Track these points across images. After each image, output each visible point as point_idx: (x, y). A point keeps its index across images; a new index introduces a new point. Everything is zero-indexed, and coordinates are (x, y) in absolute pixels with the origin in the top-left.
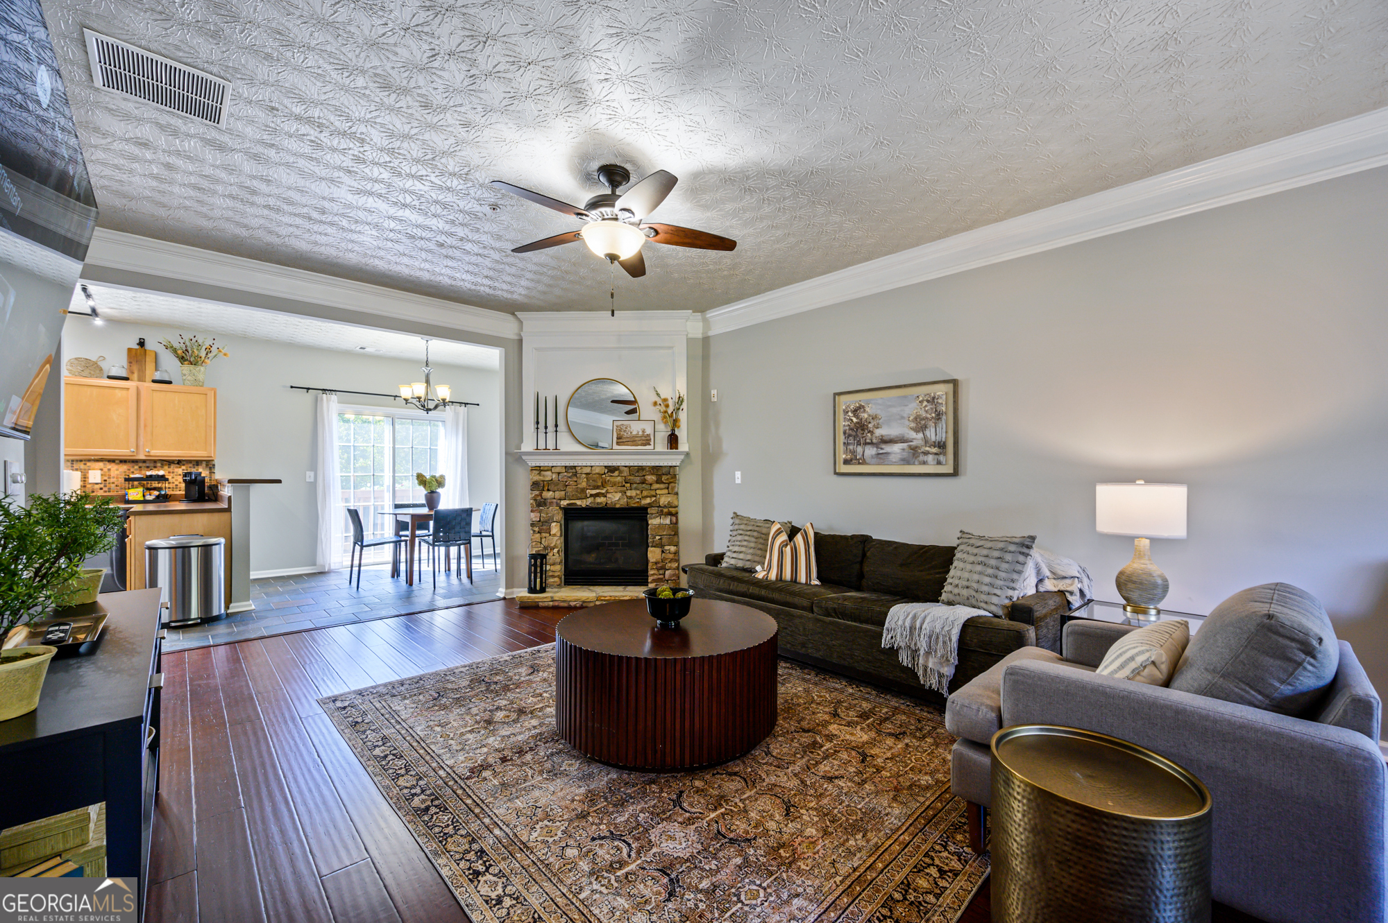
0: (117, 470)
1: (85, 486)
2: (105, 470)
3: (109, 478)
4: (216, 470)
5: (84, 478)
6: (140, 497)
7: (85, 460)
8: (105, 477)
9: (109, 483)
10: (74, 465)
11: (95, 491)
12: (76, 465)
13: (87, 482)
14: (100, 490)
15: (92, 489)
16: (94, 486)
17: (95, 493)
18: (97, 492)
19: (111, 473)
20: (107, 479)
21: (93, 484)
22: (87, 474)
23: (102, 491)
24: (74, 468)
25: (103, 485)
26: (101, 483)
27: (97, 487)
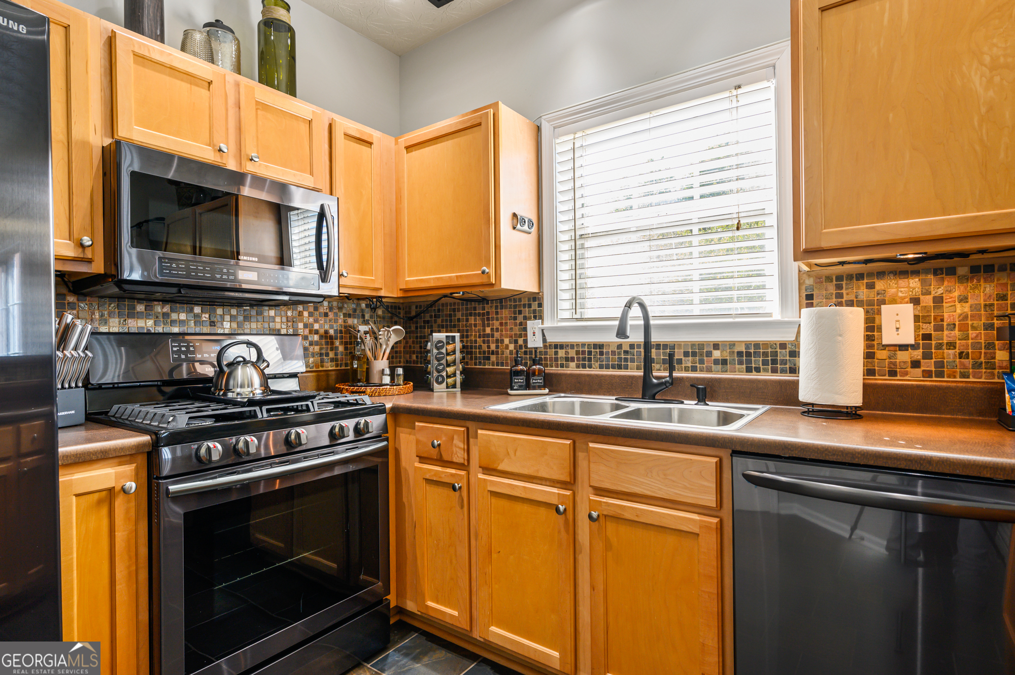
0: (963, 300)
1: (871, 355)
2: (927, 301)
3: (939, 328)
5: (872, 328)
7: (870, 275)
8: (925, 326)
9: (939, 346)
10: (844, 291)
11: (898, 370)
12: (850, 290)
13: (875, 343)
14: (912, 367)
15: (890, 363)
16: (895, 354)
17: (898, 377)
18: (906, 374)
19: (945, 314)
20: (932, 332)
21: (892, 348)
22: (876, 316)
23: (918, 372)
24: (843, 300)
25: (921, 350)
26: (914, 347)
27: (903, 357)
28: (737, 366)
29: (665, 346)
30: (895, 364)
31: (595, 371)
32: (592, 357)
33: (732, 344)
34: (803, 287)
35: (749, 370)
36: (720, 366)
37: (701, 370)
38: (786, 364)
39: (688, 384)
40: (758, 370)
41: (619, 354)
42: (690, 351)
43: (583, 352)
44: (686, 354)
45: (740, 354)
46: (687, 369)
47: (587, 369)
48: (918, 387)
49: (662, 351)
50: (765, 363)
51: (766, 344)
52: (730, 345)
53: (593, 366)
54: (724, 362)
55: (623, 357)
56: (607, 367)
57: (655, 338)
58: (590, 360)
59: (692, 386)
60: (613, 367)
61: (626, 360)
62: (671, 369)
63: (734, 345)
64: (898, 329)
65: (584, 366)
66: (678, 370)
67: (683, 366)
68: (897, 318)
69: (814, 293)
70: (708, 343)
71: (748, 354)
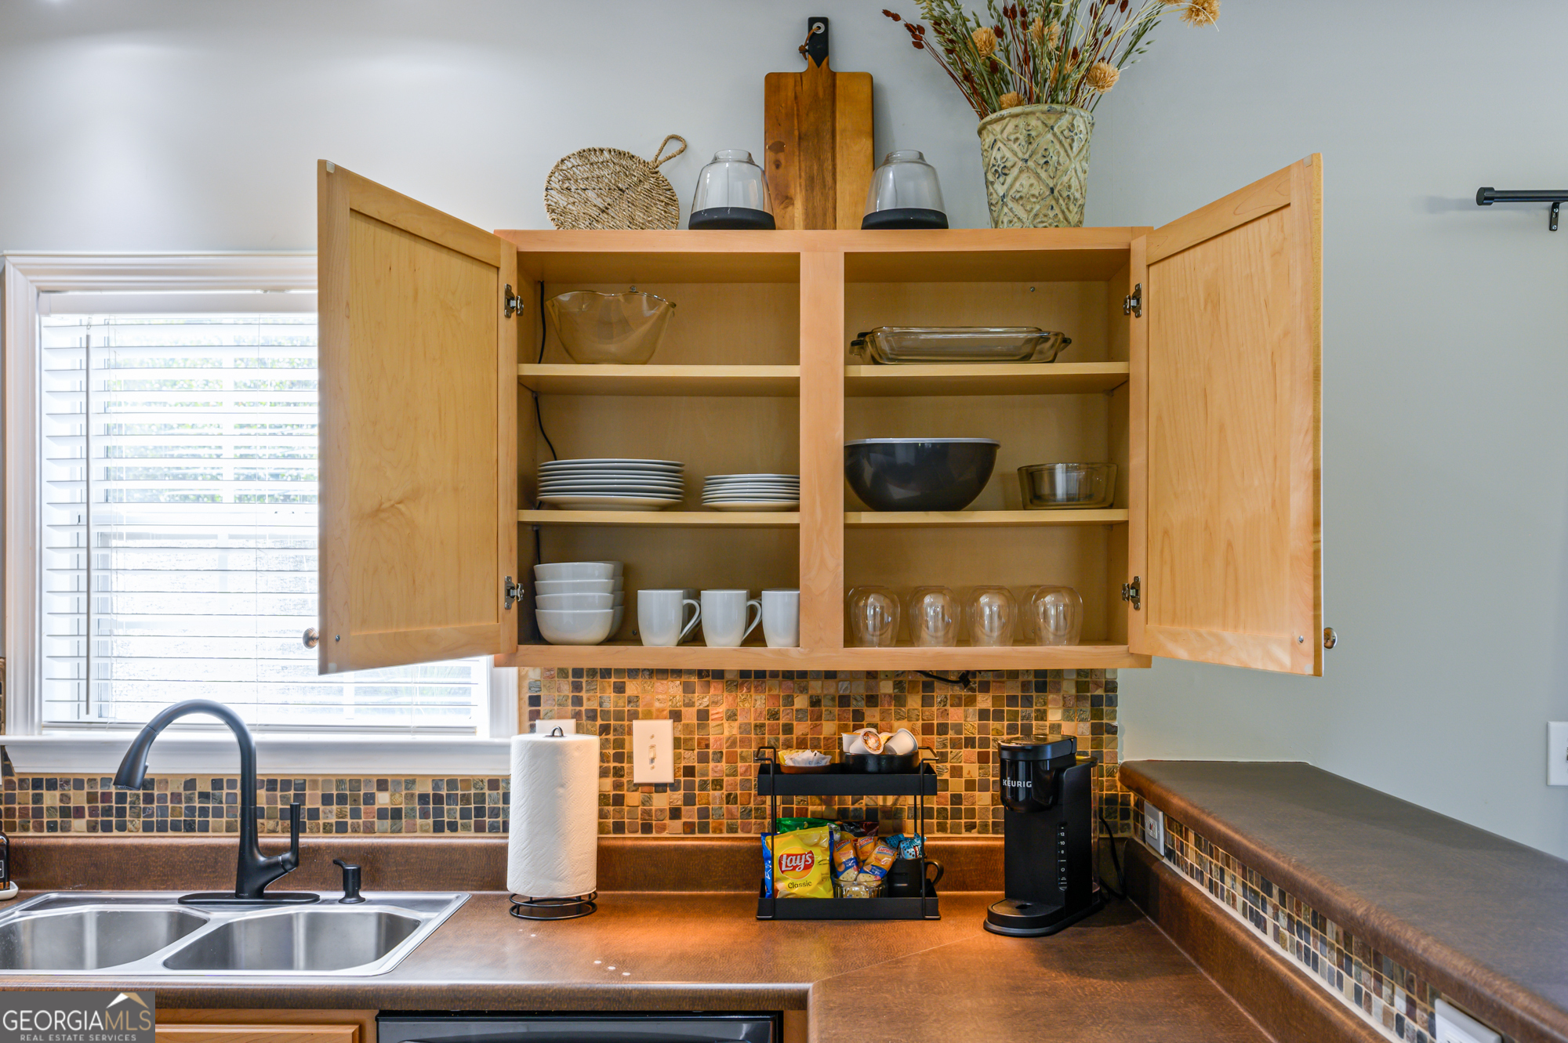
0: (732, 716)
1: (619, 800)
2: (690, 716)
3: (703, 758)
4: (1123, 716)
6: (811, 885)
7: (619, 671)
8: (688, 754)
9: (703, 786)
10: (584, 694)
11: (654, 822)
12: (591, 694)
13: (625, 780)
14: (671, 818)
15: (644, 812)
16: (650, 798)
17: (654, 835)
18: (663, 829)
19: (711, 737)
20: (696, 764)
21: (646, 789)
22: (626, 737)
23: (678, 824)
24: (583, 709)
25: (682, 792)
26: (674, 786)
27: (661, 801)
28: (419, 821)
29: (286, 784)
30: (648, 813)
31: (134, 838)
32: (128, 806)
33: (411, 782)
34: (526, 684)
35: (438, 828)
36: (388, 822)
37: (355, 830)
38: (497, 816)
39: (329, 859)
40: (453, 827)
41: (189, 799)
42: (335, 793)
43: (106, 797)
44: (327, 799)
45: (423, 798)
46: (327, 829)
47: (115, 833)
48: (677, 849)
49: (279, 793)
50: (465, 814)
51: (467, 782)
52: (406, 781)
53: (129, 825)
54: (396, 814)
55: (197, 805)
56: (162, 827)
57: (265, 767)
58: (121, 812)
59: (336, 862)
60: (176, 827)
61: (204, 812)
62: (296, 829)
63: (413, 782)
64: (652, 760)
65: (107, 827)
66: (311, 831)
67: (321, 822)
68: (652, 742)
69: (542, 694)
70: (368, 779)
71: (438, 799)
